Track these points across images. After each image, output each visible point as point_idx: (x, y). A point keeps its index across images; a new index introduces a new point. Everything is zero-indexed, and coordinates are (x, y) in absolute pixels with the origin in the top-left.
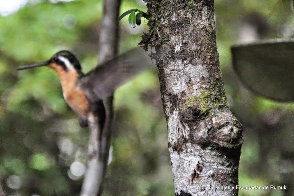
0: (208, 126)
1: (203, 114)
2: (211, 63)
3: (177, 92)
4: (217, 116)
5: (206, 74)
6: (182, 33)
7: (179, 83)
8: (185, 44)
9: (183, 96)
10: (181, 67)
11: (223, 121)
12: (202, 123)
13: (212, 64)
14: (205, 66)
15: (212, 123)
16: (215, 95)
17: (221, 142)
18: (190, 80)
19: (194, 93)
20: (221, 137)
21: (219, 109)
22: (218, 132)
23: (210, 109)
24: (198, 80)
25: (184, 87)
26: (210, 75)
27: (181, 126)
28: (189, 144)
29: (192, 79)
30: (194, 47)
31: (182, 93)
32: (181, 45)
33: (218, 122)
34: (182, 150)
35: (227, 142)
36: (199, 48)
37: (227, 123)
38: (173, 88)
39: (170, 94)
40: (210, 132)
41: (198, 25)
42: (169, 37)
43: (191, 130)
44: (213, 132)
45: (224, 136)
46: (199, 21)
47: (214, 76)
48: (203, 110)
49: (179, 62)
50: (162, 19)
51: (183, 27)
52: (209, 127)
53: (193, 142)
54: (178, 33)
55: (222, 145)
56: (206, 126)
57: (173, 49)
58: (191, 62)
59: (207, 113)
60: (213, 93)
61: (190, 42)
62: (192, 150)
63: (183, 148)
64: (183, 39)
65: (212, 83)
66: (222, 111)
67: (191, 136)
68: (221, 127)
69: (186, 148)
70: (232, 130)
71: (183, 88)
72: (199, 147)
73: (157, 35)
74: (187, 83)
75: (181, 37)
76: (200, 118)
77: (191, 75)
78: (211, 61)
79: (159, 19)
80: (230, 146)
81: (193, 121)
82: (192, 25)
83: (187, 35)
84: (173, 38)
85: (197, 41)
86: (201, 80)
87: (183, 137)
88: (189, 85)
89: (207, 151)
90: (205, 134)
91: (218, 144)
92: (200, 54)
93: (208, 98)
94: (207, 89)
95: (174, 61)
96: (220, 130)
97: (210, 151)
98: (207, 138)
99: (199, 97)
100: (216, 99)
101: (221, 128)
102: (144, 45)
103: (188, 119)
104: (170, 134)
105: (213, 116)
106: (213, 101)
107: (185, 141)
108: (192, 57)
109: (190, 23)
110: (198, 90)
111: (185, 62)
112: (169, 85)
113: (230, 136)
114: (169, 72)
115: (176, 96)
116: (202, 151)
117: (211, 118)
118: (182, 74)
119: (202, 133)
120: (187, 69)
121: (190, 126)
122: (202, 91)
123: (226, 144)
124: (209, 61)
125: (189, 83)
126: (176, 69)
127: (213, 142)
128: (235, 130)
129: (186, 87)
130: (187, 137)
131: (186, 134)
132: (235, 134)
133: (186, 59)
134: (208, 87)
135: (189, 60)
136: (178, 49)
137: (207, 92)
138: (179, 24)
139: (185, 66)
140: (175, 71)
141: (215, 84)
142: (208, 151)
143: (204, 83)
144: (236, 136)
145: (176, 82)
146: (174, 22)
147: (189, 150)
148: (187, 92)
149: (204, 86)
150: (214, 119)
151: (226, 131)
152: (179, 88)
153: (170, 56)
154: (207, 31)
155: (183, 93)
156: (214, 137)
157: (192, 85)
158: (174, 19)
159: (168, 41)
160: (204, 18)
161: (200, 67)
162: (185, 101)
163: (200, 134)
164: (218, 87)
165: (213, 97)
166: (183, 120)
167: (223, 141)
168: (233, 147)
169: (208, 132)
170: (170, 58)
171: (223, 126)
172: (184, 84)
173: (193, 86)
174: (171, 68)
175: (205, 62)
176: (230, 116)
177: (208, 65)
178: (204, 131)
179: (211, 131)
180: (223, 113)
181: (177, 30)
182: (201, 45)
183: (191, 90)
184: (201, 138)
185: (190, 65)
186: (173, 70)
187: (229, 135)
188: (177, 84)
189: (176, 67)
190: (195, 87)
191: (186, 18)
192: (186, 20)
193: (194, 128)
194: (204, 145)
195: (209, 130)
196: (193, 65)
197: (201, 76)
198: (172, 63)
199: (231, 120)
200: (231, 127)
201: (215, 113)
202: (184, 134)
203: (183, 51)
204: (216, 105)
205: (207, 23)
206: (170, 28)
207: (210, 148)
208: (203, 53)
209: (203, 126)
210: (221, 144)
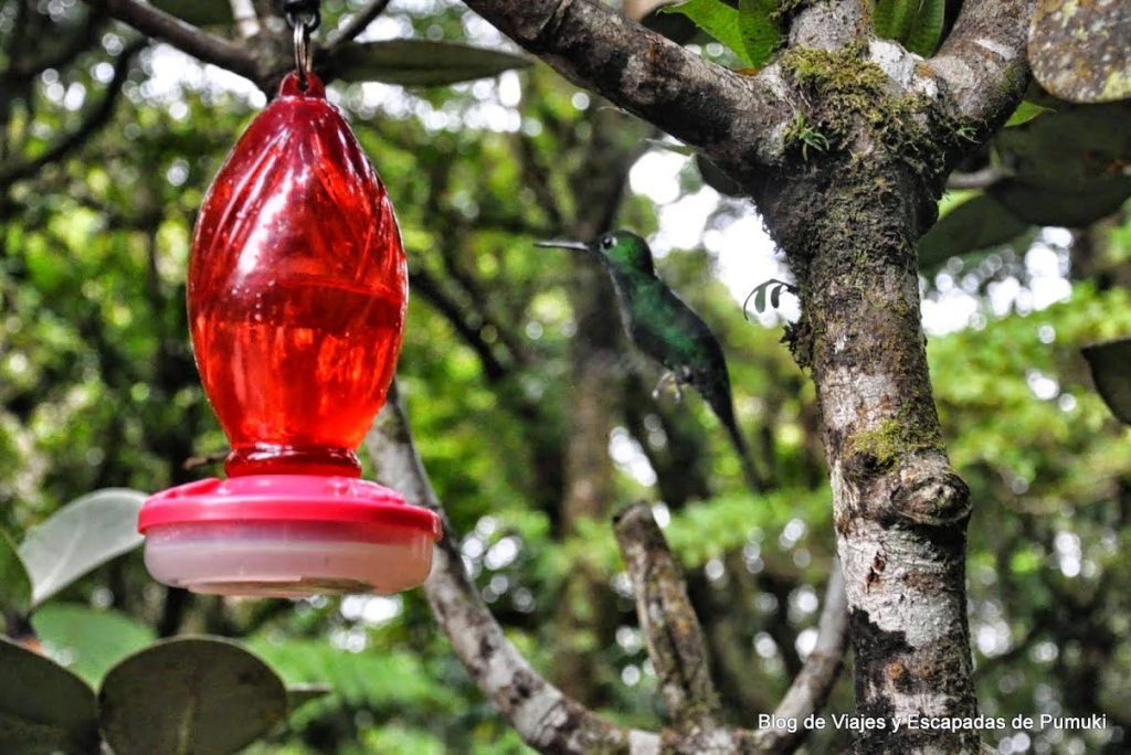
0: (892, 486)
1: (882, 465)
2: (903, 369)
3: (841, 425)
4: (912, 467)
5: (892, 391)
6: (847, 317)
7: (843, 410)
8: (853, 337)
9: (849, 433)
10: (846, 380)
11: (924, 475)
12: (882, 481)
13: (906, 372)
14: (891, 375)
15: (900, 481)
16: (911, 429)
17: (919, 515)
18: (862, 403)
19: (870, 427)
20: (918, 507)
21: (916, 454)
22: (911, 497)
23: (897, 454)
24: (877, 402)
25: (852, 417)
26: (902, 392)
27: (845, 488)
28: (859, 520)
29: (867, 400)
30: (869, 342)
31: (849, 426)
32: (845, 339)
33: (912, 477)
34: (850, 532)
35: (931, 514)
36: (878, 343)
37: (931, 480)
38: (834, 419)
39: (830, 431)
40: (896, 498)
41: (877, 300)
42: (825, 326)
43: (862, 494)
44: (902, 497)
45: (924, 503)
46: (878, 294)
47: (910, 392)
48: (883, 456)
49: (843, 370)
50: (814, 294)
51: (849, 306)
52: (893, 487)
53: (866, 516)
54: (840, 317)
55: (919, 521)
56: (888, 487)
57: (831, 346)
58: (863, 370)
59: (891, 462)
60: (906, 425)
61: (861, 332)
62: (867, 531)
63: (851, 528)
64: (849, 327)
65: (904, 406)
66: (923, 458)
67: (863, 505)
68: (917, 487)
69: (856, 527)
70: (940, 492)
71: (850, 417)
72: (877, 526)
73: (808, 325)
74: (857, 408)
75: (844, 325)
76: (877, 471)
77: (864, 394)
78: (903, 365)
79: (811, 294)
80: (938, 522)
81: (866, 477)
82: (865, 301)
83: (856, 320)
84: (831, 326)
85: (876, 329)
86: (882, 402)
87: (850, 507)
88: (861, 411)
89: (893, 532)
90: (886, 500)
91: (911, 520)
92: (880, 354)
93: (894, 433)
94: (893, 417)
95: (833, 369)
96: (915, 494)
97: (898, 532)
98: (891, 508)
99: (878, 434)
100: (912, 435)
101: (918, 489)
102: (788, 343)
103: (857, 473)
104: (833, 502)
105: (903, 467)
106: (905, 440)
107: (854, 515)
108: (866, 359)
109: (860, 299)
110: (876, 422)
111: (853, 369)
112: (828, 413)
113: (935, 504)
114: (827, 389)
115: (838, 433)
116: (883, 532)
117: (899, 472)
118: (848, 392)
119: (880, 499)
120: (857, 383)
121: (860, 486)
122: (884, 421)
123: (928, 519)
124: (898, 366)
125: (861, 407)
126: (838, 385)
127: (902, 516)
128: (948, 492)
129: (856, 416)
130: (857, 508)
131: (855, 502)
132: (947, 501)
133: (854, 365)
134: (895, 414)
135: (859, 365)
136: (840, 346)
137: (894, 424)
138: (842, 301)
139: (853, 377)
140: (837, 388)
141: (912, 409)
142: (893, 533)
143: (888, 408)
144: (949, 504)
145: (839, 406)
146: (832, 298)
147: (860, 532)
148: (857, 424)
149: (888, 412)
150: (904, 474)
151: (928, 493)
152: (843, 418)
153: (827, 361)
154: (894, 311)
155: (850, 427)
156: (905, 506)
157: (866, 411)
158: (832, 293)
159: (824, 333)
160: (888, 287)
161: (880, 378)
162: (853, 442)
163: (878, 501)
164: (918, 414)
165: (905, 433)
166: (848, 477)
167: (922, 513)
168: (943, 525)
169: (892, 497)
170: (827, 365)
171: (922, 485)
172: (851, 410)
173: (869, 414)
174: (830, 382)
175: (892, 369)
176: (938, 467)
177: (897, 373)
178: (884, 495)
179: (898, 494)
180: (926, 461)
181: (837, 313)
182: (883, 336)
183: (864, 421)
184: (880, 508)
185: (862, 375)
186: (833, 386)
187: (935, 501)
188: (839, 411)
189: (837, 380)
190: (871, 415)
191: (854, 289)
192: (855, 292)
193: (868, 490)
194: (886, 521)
195: (894, 493)
196: (868, 374)
197: (882, 395)
198: (832, 373)
199: (940, 473)
200: (938, 487)
201: (907, 462)
202: (851, 502)
203: (849, 350)
204: (910, 446)
205: (895, 296)
206: (827, 310)
207: (897, 526)
208: (887, 352)
209: (883, 486)
210: (918, 518)
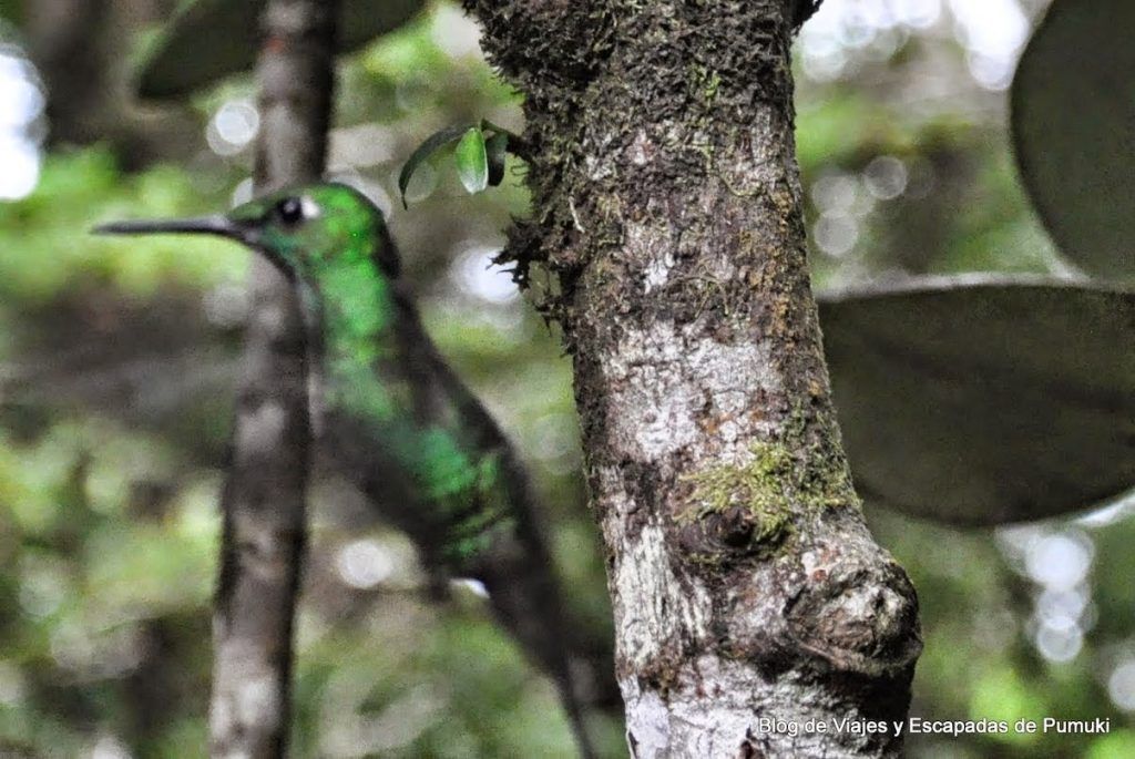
0: (787, 588)
1: (766, 540)
2: (791, 333)
3: (657, 451)
4: (822, 546)
5: (770, 379)
6: (674, 215)
7: (663, 416)
8: (687, 258)
9: (679, 469)
10: (671, 352)
11: (847, 567)
12: (762, 575)
13: (796, 339)
14: (767, 345)
15: (803, 576)
16: (810, 464)
17: (838, 651)
18: (708, 405)
19: (727, 457)
20: (837, 633)
21: (824, 519)
22: (824, 612)
23: (793, 518)
24: (741, 404)
25: (686, 432)
26: (788, 383)
27: (674, 589)
28: (708, 662)
29: (718, 398)
30: (723, 272)
31: (678, 453)
32: (670, 263)
33: (827, 568)
34: (679, 687)
35: (863, 650)
36: (742, 275)
37: (863, 575)
38: (639, 436)
39: (626, 462)
40: (794, 612)
41: (738, 180)
42: (620, 229)
43: (717, 604)
44: (805, 612)
45: (851, 625)
46: (739, 168)
47: (803, 385)
48: (768, 521)
49: (665, 331)
50: (590, 160)
51: (677, 189)
52: (790, 590)
53: (725, 651)
54: (657, 212)
55: (842, 664)
56: (777, 588)
57: (636, 276)
58: (710, 330)
59: (781, 537)
60: (801, 454)
61: (705, 249)
62: (723, 686)
63: (683, 679)
64: (677, 237)
65: (795, 414)
66: (839, 529)
67: (718, 630)
68: (836, 590)
69: (698, 678)
70: (879, 602)
71: (678, 434)
72: (749, 673)
73: (569, 225)
74: (696, 416)
75: (668, 231)
76: (754, 553)
77: (713, 384)
78: (789, 325)
79: (579, 159)
80: (875, 668)
81: (727, 567)
82: (714, 181)
83: (694, 220)
84: (636, 232)
85: (734, 246)
86: (751, 404)
87: (684, 632)
88: (705, 422)
89: (784, 688)
90: (774, 617)
91: (827, 661)
92: (746, 300)
93: (782, 473)
94: (775, 437)
95: (641, 327)
96: (835, 605)
97: (794, 689)
98: (784, 635)
99: (748, 472)
100: (813, 477)
101: (836, 596)
102: (513, 264)
103: (706, 558)
104: (626, 622)
105: (805, 548)
106: (803, 488)
107: (694, 650)
108: (717, 309)
109: (704, 174)
110: (740, 444)
111: (688, 329)
112: (623, 422)
113: (873, 627)
114: (623, 372)
115: (652, 467)
116: (763, 689)
117: (799, 556)
118: (676, 378)
119: (761, 614)
120: (695, 360)
121: (713, 586)
122: (758, 445)
123: (856, 660)
124: (781, 326)
125: (705, 412)
126: (651, 361)
127: (807, 653)
128: (893, 603)
129: (694, 432)
130: (702, 633)
131: (697, 621)
132: (892, 622)
133: (689, 319)
134: (780, 431)
135: (702, 322)
136: (657, 277)
137: (779, 452)
138: (662, 177)
139: (688, 346)
140: (649, 369)
141: (808, 421)
142: (786, 689)
143: (765, 416)
144: (896, 629)
145: (653, 409)
146: (641, 169)
147: (708, 686)
148: (699, 450)
149: (764, 426)
150: (808, 560)
151: (856, 605)
152: (664, 435)
153: (626, 308)
154: (771, 206)
155: (681, 456)
156: (811, 631)
157: (718, 422)
158: (640, 160)
159: (618, 246)
160: (760, 154)
161: (746, 351)
162: (691, 488)
163: (756, 620)
164: (818, 432)
165: (800, 472)
166: (683, 562)
167: (846, 646)
168: (885, 672)
169: (786, 612)
170: (624, 316)
171: (845, 585)
172: (683, 419)
173: (723, 428)
174: (631, 354)
175: (769, 332)
176: (871, 549)
177: (779, 341)
178: (769, 605)
179: (800, 605)
180: (845, 536)
181: (652, 203)
182: (750, 260)
183: (716, 444)
184: (760, 635)
185: (707, 343)
186: (639, 364)
187: (871, 623)
188: (654, 419)
189: (649, 352)
190: (729, 431)
191: (689, 152)
192: (691, 160)
193: (731, 594)
194: (772, 664)
195: (791, 603)
196: (720, 341)
197: (752, 387)
198: (635, 335)
199: (876, 562)
200: (875, 590)
201: (811, 535)
202: (688, 620)
203: (678, 287)
204: (812, 501)
205: (772, 173)
206: (626, 195)
207: (794, 675)
208: (759, 295)
209: (767, 588)
210: (841, 659)
